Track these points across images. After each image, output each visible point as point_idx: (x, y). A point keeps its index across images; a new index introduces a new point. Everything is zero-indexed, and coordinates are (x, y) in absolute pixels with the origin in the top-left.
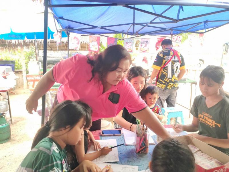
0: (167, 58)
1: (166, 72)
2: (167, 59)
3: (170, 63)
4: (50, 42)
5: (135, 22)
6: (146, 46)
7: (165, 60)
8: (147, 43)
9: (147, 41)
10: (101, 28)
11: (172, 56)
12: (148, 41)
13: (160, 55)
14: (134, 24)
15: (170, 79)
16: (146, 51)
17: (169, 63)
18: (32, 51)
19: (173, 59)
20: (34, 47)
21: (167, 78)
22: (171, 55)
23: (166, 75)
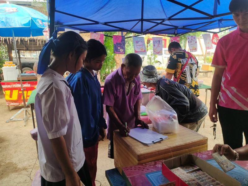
0: (183, 61)
1: (185, 78)
2: (183, 63)
3: (188, 66)
4: (30, 41)
5: (144, 18)
6: (158, 46)
7: (181, 63)
8: (159, 43)
9: (159, 41)
10: (104, 24)
11: (188, 58)
12: (161, 40)
13: (173, 57)
14: (142, 20)
15: (190, 84)
16: (160, 52)
17: (186, 66)
18: (3, 51)
19: (190, 62)
20: (6, 47)
21: (187, 84)
22: (186, 58)
23: (185, 80)
